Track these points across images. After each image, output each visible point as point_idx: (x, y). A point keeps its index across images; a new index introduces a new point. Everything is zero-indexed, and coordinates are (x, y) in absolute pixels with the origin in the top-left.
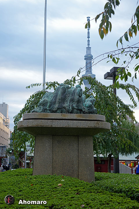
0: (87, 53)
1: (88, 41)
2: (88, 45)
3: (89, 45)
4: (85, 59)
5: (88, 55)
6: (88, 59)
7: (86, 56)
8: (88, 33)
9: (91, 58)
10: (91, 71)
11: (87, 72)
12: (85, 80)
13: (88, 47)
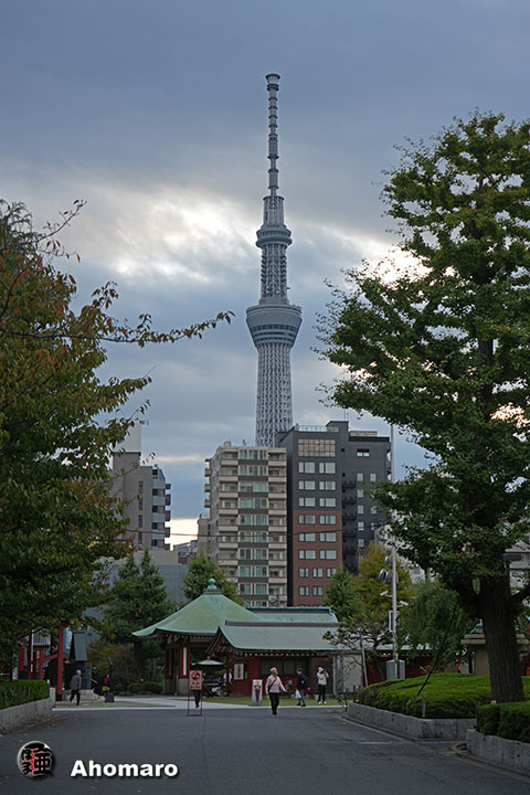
0: (266, 218)
1: (270, 171)
2: (270, 188)
3: (273, 187)
4: (258, 244)
5: (270, 229)
6: (269, 245)
7: (263, 234)
8: (271, 139)
9: (282, 240)
10: (283, 294)
11: (268, 298)
12: (259, 328)
13: (269, 194)
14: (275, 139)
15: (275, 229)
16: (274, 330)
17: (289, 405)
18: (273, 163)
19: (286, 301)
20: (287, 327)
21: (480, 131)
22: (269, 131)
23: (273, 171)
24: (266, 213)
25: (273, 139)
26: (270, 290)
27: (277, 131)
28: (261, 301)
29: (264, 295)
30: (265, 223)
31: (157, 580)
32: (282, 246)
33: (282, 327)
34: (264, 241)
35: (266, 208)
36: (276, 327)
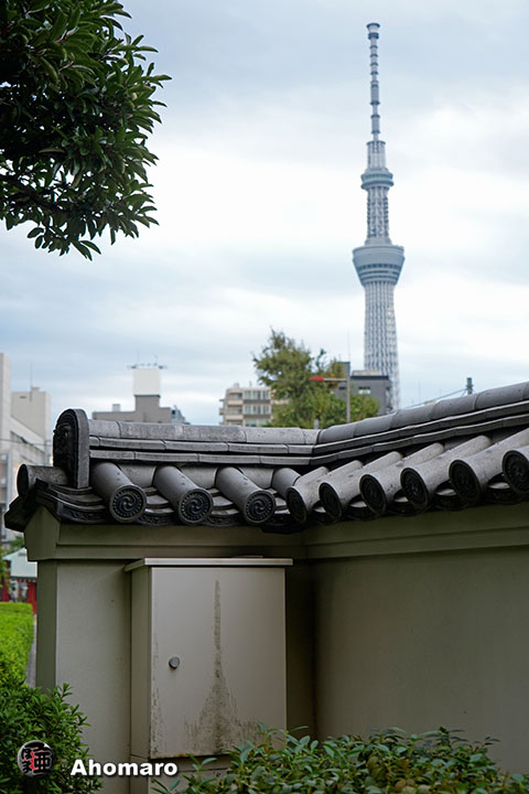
0: (369, 162)
1: (373, 117)
2: (373, 132)
3: (376, 131)
4: (363, 187)
5: (372, 172)
6: (373, 187)
7: (368, 177)
8: (373, 86)
9: (385, 182)
10: (386, 234)
11: (373, 238)
12: (364, 267)
14: (377, 86)
15: (378, 172)
16: (378, 269)
17: (394, 339)
18: (375, 109)
19: (389, 241)
20: (391, 266)
22: (370, 78)
23: (375, 116)
24: (369, 158)
26: (374, 230)
27: (378, 78)
28: (367, 242)
29: (369, 236)
30: (369, 166)
32: (385, 188)
33: (386, 265)
34: (369, 184)
35: (369, 152)
36: (380, 265)
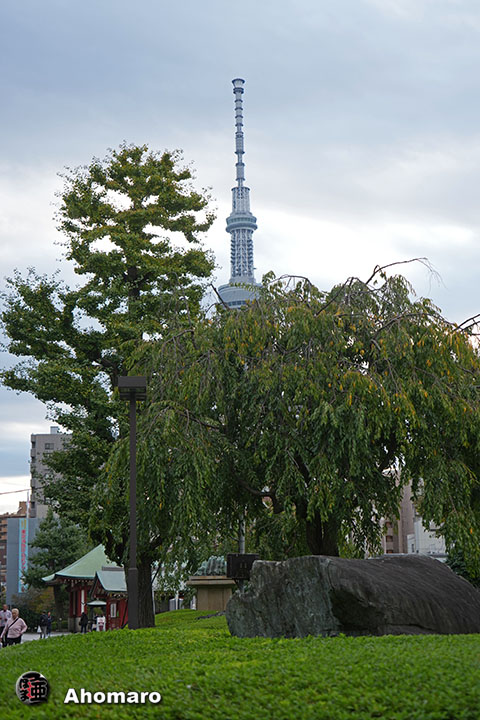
0: (234, 207)
1: (237, 165)
2: (238, 179)
3: (240, 179)
4: (228, 230)
5: (237, 216)
6: (237, 230)
7: (232, 220)
8: (237, 136)
9: (249, 226)
10: (250, 273)
11: (236, 277)
12: (230, 304)
13: (237, 186)
14: (241, 136)
15: (241, 216)
18: (240, 158)
19: (253, 280)
21: (129, 160)
22: (236, 129)
23: (240, 165)
24: (234, 202)
25: (239, 136)
26: (239, 270)
27: (243, 129)
28: (231, 281)
29: (234, 275)
30: (234, 211)
31: (72, 532)
32: (249, 231)
34: (233, 227)
35: (234, 198)
36: (244, 303)
